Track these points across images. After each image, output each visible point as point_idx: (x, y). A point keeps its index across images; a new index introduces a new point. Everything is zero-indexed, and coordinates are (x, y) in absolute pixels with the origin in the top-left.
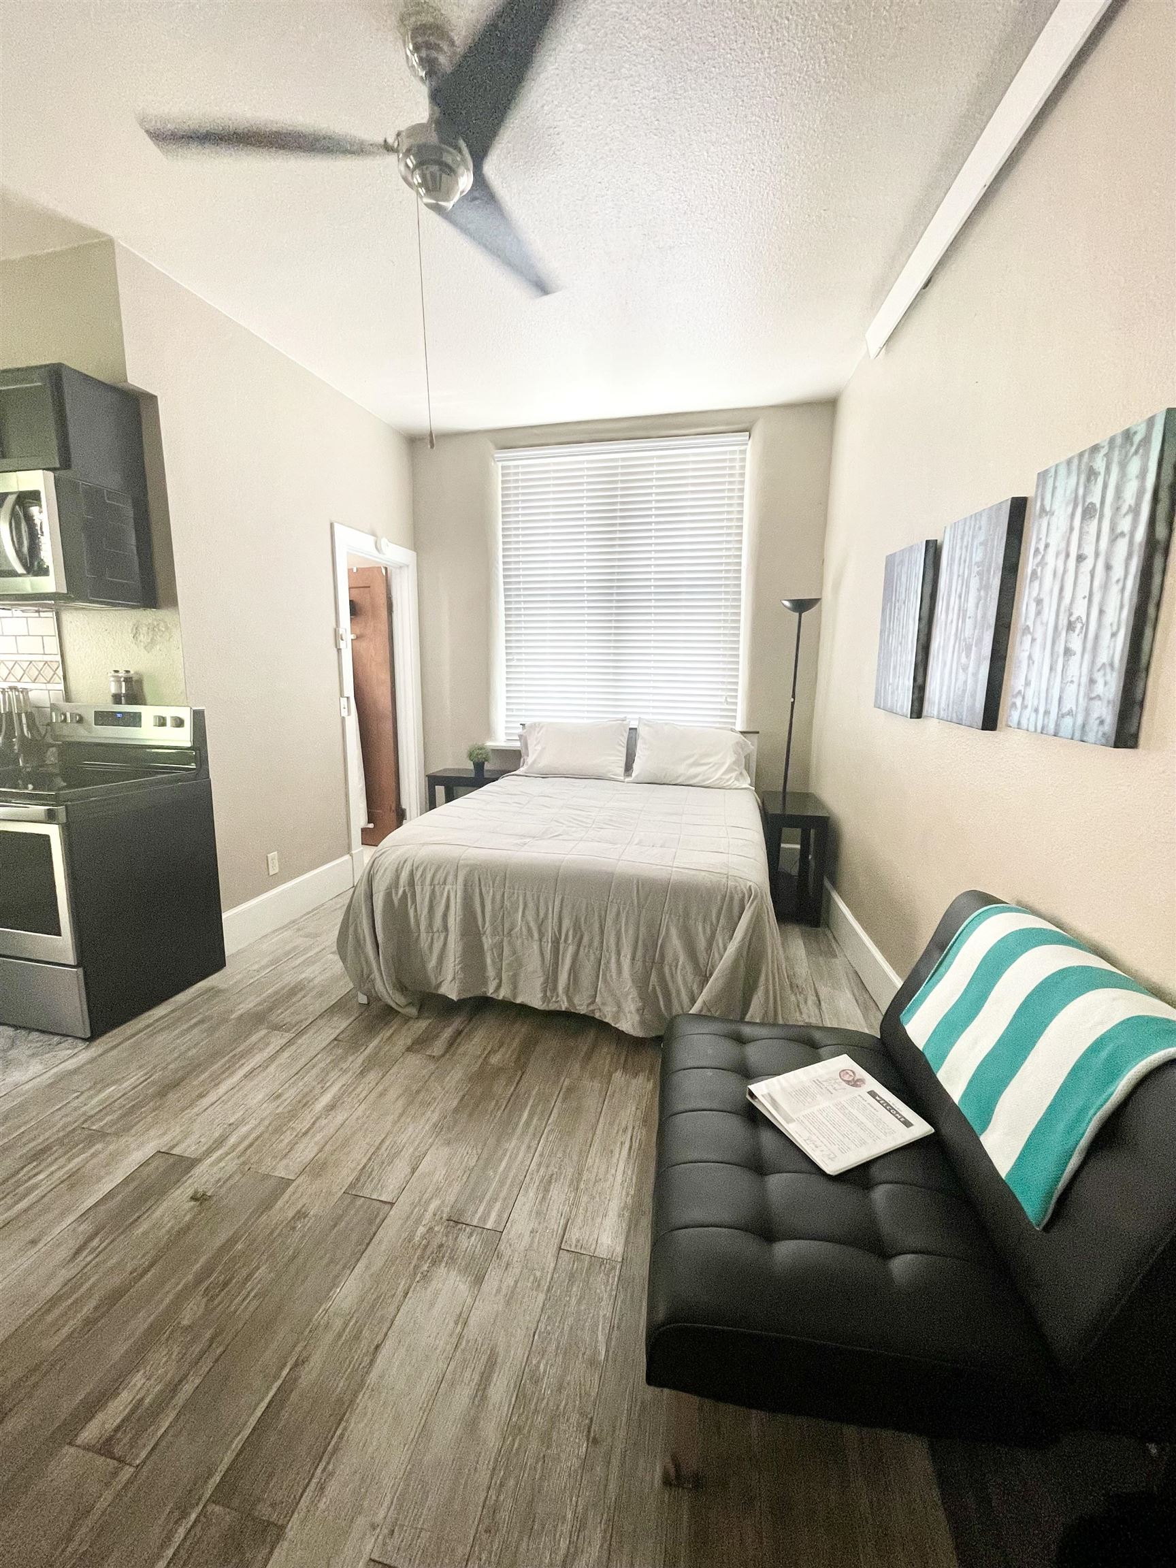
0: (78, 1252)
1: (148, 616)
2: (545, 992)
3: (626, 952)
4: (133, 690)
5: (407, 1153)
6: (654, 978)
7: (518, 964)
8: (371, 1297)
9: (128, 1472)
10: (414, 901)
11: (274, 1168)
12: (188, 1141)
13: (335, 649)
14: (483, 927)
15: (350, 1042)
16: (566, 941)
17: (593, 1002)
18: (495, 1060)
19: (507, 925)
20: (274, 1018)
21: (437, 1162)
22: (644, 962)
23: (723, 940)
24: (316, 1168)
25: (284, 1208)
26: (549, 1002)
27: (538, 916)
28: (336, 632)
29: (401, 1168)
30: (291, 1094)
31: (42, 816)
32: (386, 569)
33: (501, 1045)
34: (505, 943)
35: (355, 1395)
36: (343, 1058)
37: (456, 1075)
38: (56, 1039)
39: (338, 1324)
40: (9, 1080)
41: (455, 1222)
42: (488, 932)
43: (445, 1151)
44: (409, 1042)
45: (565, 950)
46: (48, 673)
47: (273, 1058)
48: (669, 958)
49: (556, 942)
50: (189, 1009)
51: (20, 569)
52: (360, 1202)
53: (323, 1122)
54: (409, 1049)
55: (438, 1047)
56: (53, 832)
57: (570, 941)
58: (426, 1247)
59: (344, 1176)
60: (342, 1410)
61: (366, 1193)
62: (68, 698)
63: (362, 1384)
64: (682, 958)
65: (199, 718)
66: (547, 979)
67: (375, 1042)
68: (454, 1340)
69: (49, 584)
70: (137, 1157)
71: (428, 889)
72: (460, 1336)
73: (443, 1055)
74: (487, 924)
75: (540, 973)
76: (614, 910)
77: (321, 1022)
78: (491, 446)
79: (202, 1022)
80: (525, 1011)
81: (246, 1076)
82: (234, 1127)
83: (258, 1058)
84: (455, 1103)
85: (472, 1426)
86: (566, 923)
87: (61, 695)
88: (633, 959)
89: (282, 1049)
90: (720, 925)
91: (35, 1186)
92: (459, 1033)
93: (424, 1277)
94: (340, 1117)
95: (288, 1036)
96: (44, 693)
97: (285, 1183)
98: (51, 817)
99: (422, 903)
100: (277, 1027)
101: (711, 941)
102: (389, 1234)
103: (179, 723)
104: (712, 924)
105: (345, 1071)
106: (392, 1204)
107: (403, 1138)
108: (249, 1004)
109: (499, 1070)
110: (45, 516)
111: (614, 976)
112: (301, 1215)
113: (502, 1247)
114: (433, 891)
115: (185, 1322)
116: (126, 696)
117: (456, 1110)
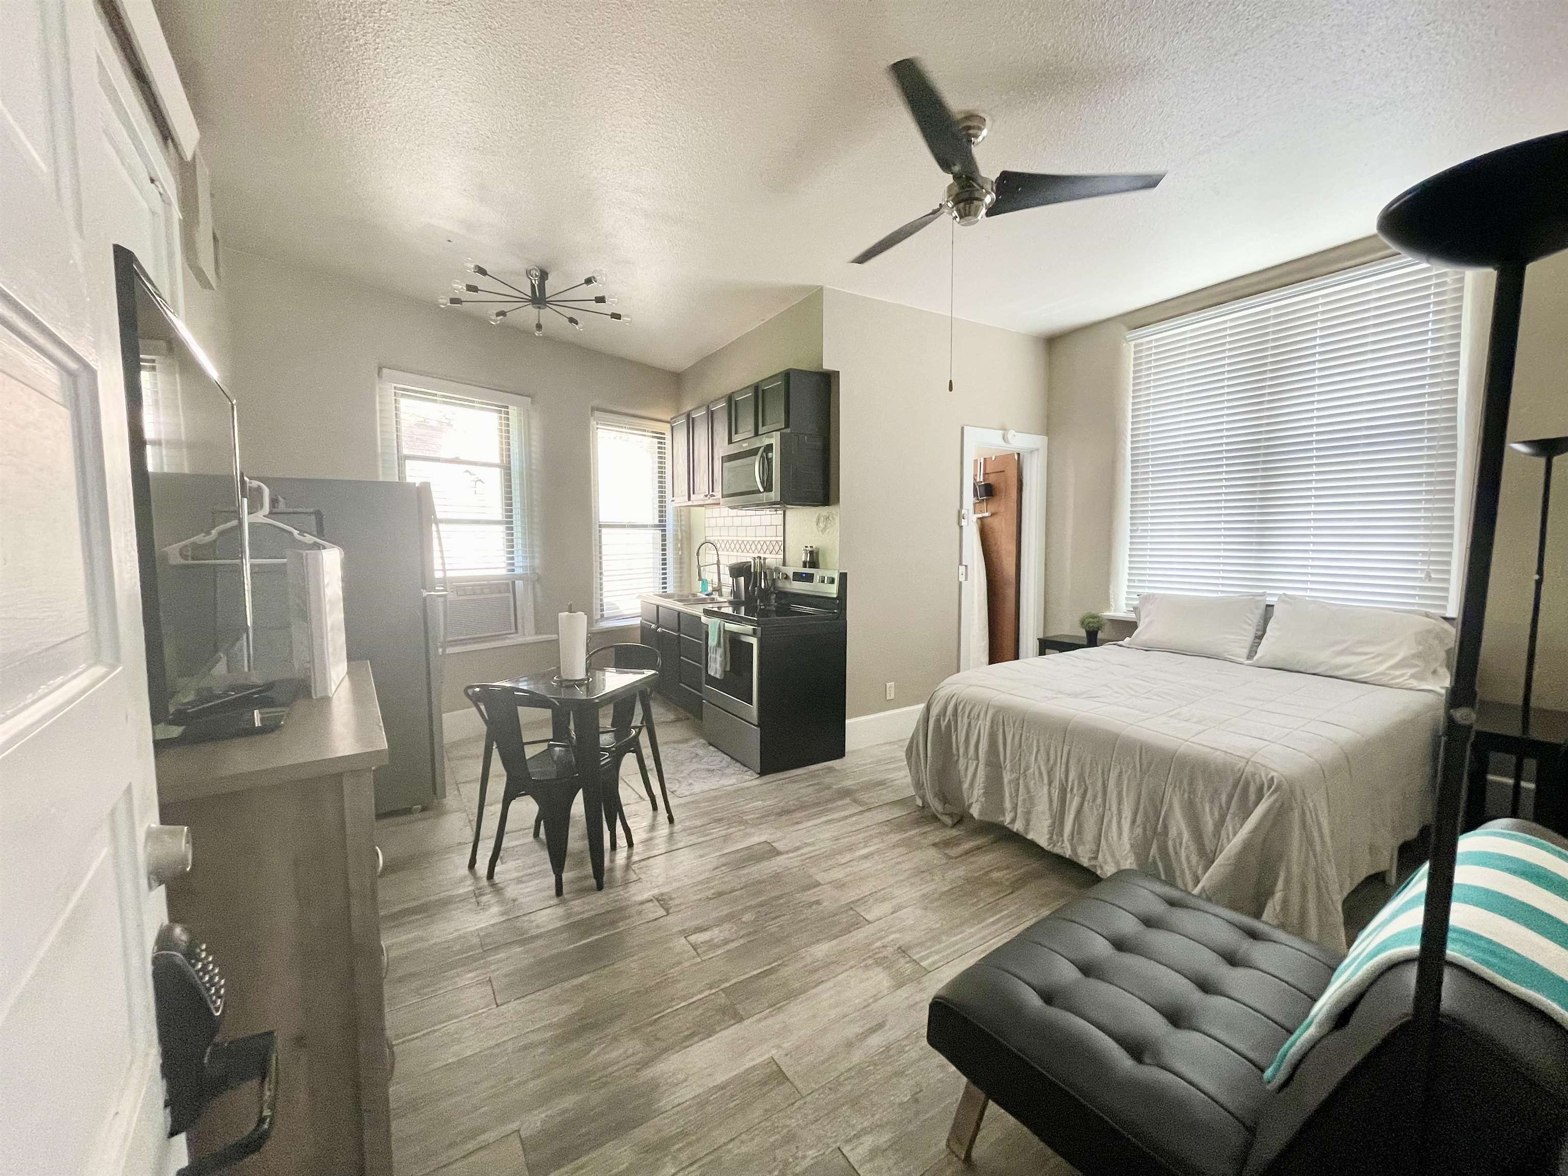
0: (717, 868)
1: (823, 511)
2: (1052, 834)
3: (1127, 813)
4: (813, 560)
5: (894, 902)
6: (1154, 850)
7: (1031, 800)
8: (833, 958)
9: (699, 960)
10: (956, 730)
11: (817, 874)
12: (781, 842)
13: (958, 527)
14: (1005, 762)
15: (898, 826)
16: (1072, 789)
17: (1096, 858)
18: (995, 875)
19: (1023, 766)
20: (858, 796)
21: (910, 915)
22: (1145, 829)
23: (1234, 828)
24: (839, 885)
25: (809, 896)
26: (1054, 845)
27: (1048, 760)
28: (959, 512)
29: (887, 907)
30: (845, 841)
31: (751, 632)
32: (1019, 454)
33: (1008, 868)
34: (1021, 781)
35: (800, 994)
36: (887, 834)
37: (960, 872)
38: (746, 769)
39: (809, 960)
40: (721, 782)
41: (903, 951)
42: (1008, 767)
43: (919, 912)
44: (937, 840)
45: (1071, 802)
46: (777, 548)
47: (846, 817)
48: (1173, 832)
49: (1063, 791)
50: (813, 775)
51: (762, 490)
52: (852, 912)
53: (855, 863)
54: (934, 845)
55: (955, 851)
56: (754, 641)
57: (1075, 791)
58: (876, 953)
59: (852, 895)
60: (792, 995)
61: (858, 909)
62: (784, 564)
63: (805, 991)
64: (1186, 836)
65: (843, 577)
66: (1054, 823)
67: (913, 832)
68: (865, 1004)
69: (775, 495)
70: (755, 839)
71: (966, 721)
72: (869, 1005)
73: (956, 858)
74: (1008, 761)
75: (1047, 816)
76: (1117, 771)
77: (887, 807)
78: (1123, 328)
79: (818, 784)
80: (1033, 846)
81: (826, 822)
82: (807, 845)
83: (836, 816)
84: (947, 888)
85: (849, 1045)
86: (1072, 775)
87: (781, 561)
88: (1133, 822)
89: (856, 814)
90: (1231, 811)
91: (711, 834)
92: (978, 848)
93: (866, 966)
94: (866, 865)
95: (861, 809)
96: (773, 559)
97: (818, 884)
98: (754, 633)
99: (962, 731)
100: (855, 801)
101: (1220, 824)
102: (860, 935)
103: (832, 581)
104: (1221, 807)
105: (883, 841)
106: (869, 922)
107: (897, 892)
108: (848, 783)
109: (996, 883)
110: (775, 456)
111: (1115, 838)
112: (818, 903)
113: (924, 979)
114: (969, 724)
115: (743, 920)
116: (810, 562)
117: (944, 893)
